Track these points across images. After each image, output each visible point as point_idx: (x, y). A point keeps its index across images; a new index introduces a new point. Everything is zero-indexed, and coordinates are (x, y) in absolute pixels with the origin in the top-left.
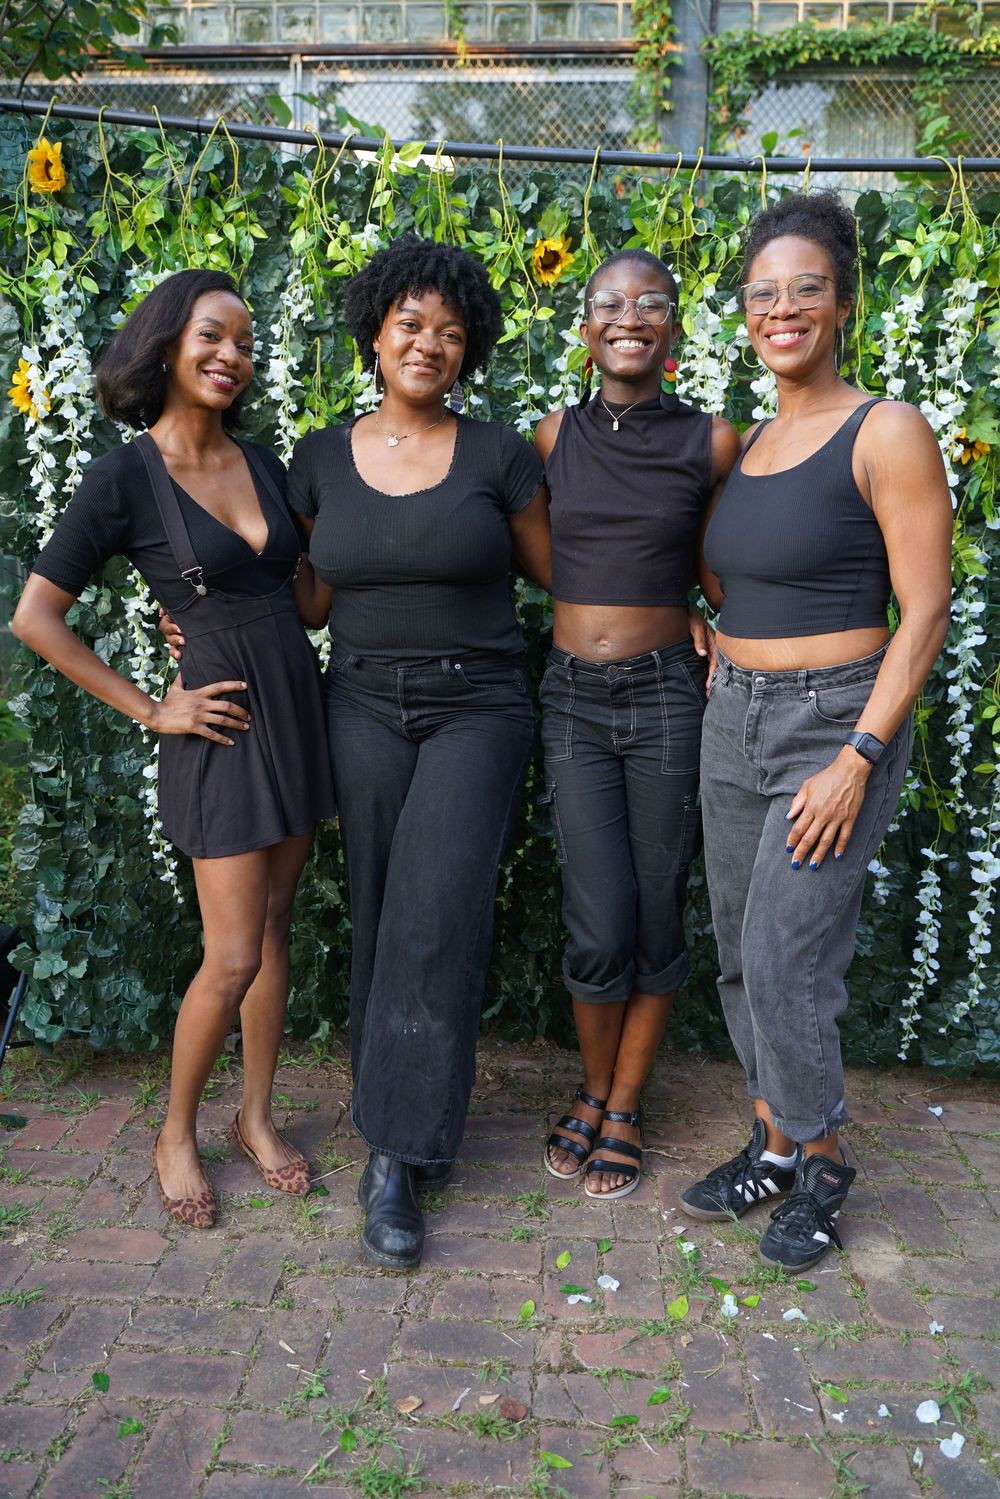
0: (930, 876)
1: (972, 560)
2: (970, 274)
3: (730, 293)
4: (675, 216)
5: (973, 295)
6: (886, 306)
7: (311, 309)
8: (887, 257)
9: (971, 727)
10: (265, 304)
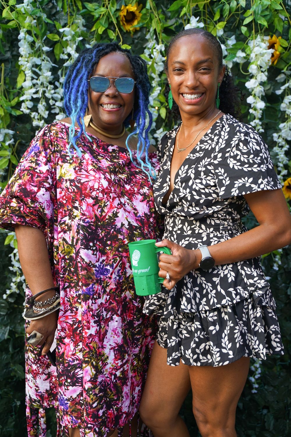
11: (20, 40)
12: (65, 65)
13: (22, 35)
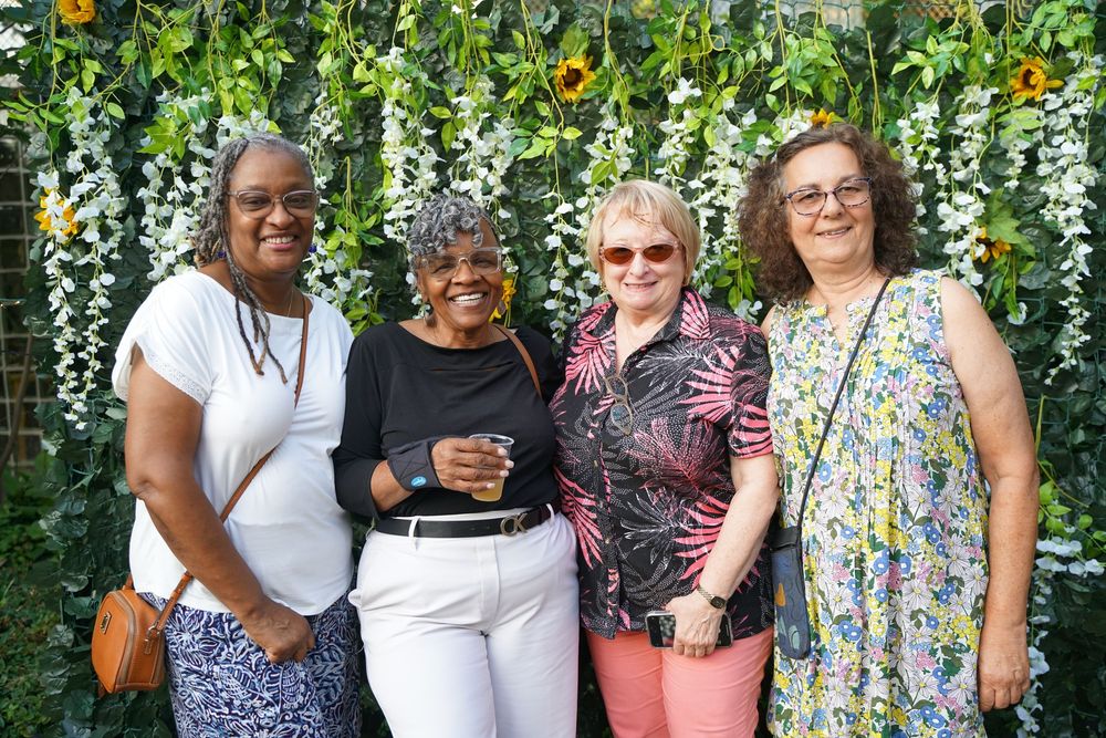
2: (981, 82)
3: (748, 105)
4: (693, 34)
5: (986, 101)
6: (900, 114)
7: (339, 130)
8: (899, 67)
10: (295, 125)
11: (383, 119)
12: (460, 159)
13: (387, 109)
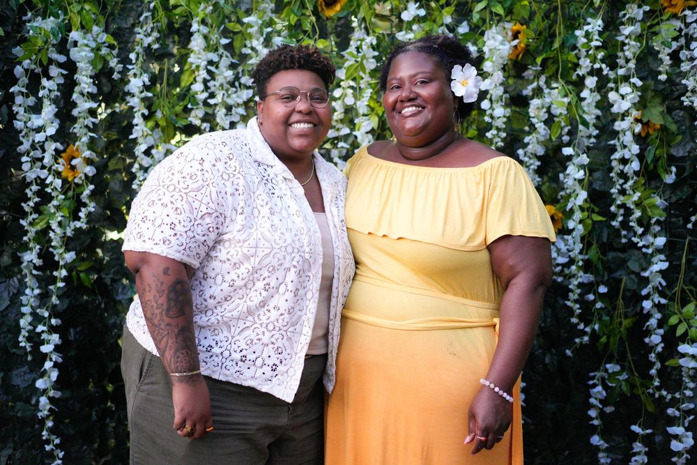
0: (638, 446)
1: (654, 206)
3: (464, 18)
5: (640, 17)
6: (577, 26)
7: (158, 40)
9: (661, 331)
10: (124, 35)
11: (193, 34)
12: (249, 62)
13: (195, 27)
